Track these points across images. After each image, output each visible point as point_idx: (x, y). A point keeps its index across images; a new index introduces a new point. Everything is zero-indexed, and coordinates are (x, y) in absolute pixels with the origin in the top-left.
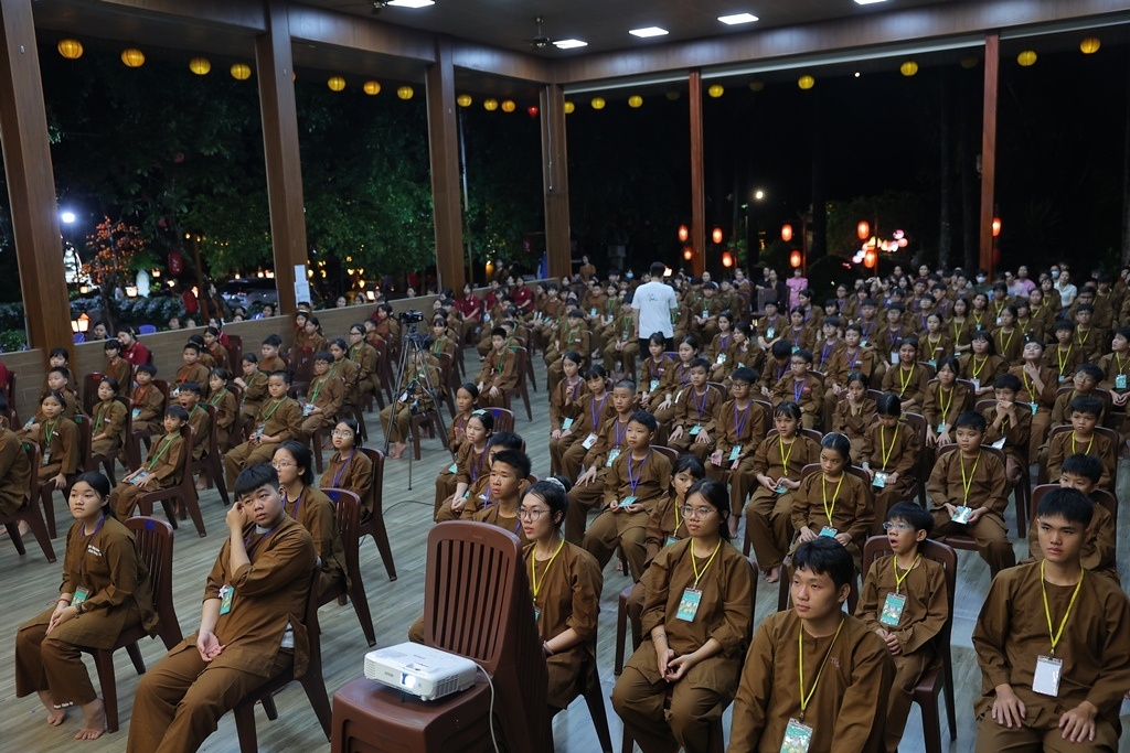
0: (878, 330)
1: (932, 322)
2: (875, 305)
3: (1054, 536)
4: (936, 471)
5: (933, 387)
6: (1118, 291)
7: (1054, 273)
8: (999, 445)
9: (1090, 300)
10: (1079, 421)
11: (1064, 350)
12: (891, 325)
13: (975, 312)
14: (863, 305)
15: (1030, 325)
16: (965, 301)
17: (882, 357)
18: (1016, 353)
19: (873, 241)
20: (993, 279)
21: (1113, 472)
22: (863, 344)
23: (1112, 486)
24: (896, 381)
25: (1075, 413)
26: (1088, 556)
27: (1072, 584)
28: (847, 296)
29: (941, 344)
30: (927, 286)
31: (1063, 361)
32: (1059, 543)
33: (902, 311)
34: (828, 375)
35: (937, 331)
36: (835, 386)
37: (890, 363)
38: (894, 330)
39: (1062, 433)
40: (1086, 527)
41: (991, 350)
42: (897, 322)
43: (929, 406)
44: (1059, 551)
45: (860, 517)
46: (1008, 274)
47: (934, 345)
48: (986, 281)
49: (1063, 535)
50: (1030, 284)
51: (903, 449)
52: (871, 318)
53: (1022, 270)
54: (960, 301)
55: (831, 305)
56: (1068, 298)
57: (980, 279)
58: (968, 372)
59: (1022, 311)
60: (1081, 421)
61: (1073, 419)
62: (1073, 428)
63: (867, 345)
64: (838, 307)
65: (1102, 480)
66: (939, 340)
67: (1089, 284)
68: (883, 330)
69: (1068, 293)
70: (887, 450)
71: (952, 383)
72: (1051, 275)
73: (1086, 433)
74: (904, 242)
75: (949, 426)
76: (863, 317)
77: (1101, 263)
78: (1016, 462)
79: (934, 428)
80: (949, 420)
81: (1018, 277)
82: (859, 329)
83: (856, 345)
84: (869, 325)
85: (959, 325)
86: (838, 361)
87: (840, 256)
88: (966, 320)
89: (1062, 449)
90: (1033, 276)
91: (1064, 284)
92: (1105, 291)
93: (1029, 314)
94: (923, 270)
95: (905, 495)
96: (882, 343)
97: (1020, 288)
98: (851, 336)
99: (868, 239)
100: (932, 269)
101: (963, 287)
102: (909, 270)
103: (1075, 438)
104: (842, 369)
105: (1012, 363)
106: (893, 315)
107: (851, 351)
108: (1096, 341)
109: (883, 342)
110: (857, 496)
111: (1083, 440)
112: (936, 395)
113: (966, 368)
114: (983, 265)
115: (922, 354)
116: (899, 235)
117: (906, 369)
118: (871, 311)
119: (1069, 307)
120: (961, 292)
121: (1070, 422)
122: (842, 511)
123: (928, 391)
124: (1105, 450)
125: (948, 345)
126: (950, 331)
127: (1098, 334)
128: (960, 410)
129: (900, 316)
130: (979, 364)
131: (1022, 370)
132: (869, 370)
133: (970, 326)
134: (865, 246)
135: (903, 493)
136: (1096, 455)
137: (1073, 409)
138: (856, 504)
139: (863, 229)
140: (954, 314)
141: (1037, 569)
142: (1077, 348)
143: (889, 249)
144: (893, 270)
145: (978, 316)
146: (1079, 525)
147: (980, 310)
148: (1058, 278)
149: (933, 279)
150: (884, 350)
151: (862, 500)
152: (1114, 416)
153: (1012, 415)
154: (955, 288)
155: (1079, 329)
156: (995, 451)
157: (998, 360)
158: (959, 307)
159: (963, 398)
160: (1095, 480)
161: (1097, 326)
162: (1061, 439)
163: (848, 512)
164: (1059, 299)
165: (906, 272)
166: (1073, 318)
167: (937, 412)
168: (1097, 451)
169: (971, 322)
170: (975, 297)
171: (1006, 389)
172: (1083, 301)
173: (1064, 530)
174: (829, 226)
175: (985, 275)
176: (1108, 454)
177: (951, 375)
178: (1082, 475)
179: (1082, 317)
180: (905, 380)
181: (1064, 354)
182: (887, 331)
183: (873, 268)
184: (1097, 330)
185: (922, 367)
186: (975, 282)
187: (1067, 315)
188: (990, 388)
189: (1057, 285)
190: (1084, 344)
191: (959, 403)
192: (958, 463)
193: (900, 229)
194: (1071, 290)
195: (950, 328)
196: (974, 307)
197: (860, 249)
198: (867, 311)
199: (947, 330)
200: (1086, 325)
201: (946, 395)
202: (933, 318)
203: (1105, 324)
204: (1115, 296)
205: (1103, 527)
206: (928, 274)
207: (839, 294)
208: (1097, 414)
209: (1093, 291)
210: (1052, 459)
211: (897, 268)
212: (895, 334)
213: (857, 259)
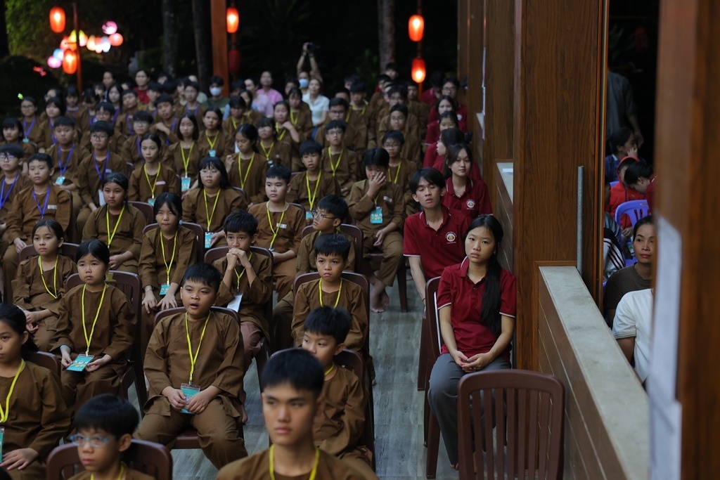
0: (79, 161)
1: (148, 148)
2: (72, 124)
3: (281, 412)
4: (154, 342)
5: (150, 234)
6: (375, 104)
7: (303, 82)
8: (235, 306)
9: (342, 115)
10: (326, 266)
11: (313, 179)
12: (96, 152)
13: (207, 133)
14: (56, 125)
15: (276, 151)
16: (193, 119)
17: (87, 198)
18: (257, 187)
19: (73, 38)
20: (231, 90)
21: (365, 328)
22: (60, 180)
23: (364, 345)
24: (101, 230)
25: (320, 256)
26: (336, 435)
27: (305, 471)
28: (37, 114)
29: (162, 177)
30: (145, 100)
31: (312, 193)
32: (286, 420)
33: (110, 133)
34: (8, 227)
35: (154, 161)
36: (18, 241)
37: (97, 205)
38: (100, 159)
39: (306, 284)
40: (317, 396)
41: (225, 182)
42: (103, 149)
43: (147, 261)
44: (288, 430)
45: (47, 423)
46: (248, 82)
47: (153, 178)
48: (222, 93)
49: (291, 409)
50: (275, 95)
51: (113, 321)
52: (68, 144)
53: (266, 77)
54: (186, 120)
55: (12, 127)
56: (320, 114)
57: (215, 90)
58: (198, 212)
59: (264, 131)
60: (327, 265)
61: (318, 264)
62: (318, 276)
63: (66, 182)
64: (21, 129)
65: (351, 338)
66: (158, 171)
67: (340, 95)
68: (85, 160)
69: (319, 107)
70: (89, 325)
71: (175, 228)
72: (298, 84)
73: (334, 281)
74: (118, 39)
75: (174, 285)
76: (57, 143)
77: (358, 69)
78: (256, 326)
79: (156, 290)
80: (175, 276)
81: (261, 87)
82: (49, 160)
83: (48, 181)
84: (67, 154)
85: (187, 151)
86: (21, 206)
87: (30, 56)
88: (196, 143)
89: (308, 303)
90: (278, 85)
91: (314, 96)
92: (360, 104)
93: (274, 136)
94: (141, 78)
95: (116, 384)
96: (85, 178)
97: (265, 101)
98: (36, 170)
99: (66, 33)
100: (153, 78)
101: (193, 101)
102: (123, 76)
103: (323, 287)
104: (27, 217)
105: (254, 198)
106: (97, 140)
107: (39, 192)
108: (350, 168)
109: (87, 176)
110: (42, 394)
111: (330, 290)
112: (155, 245)
113: (194, 207)
114: (217, 72)
115: (138, 192)
116: (111, 29)
117: (113, 213)
118: (68, 134)
119: (320, 125)
120: (192, 108)
121: (316, 270)
122: (21, 419)
123: (145, 241)
124: (356, 300)
125: (173, 178)
126: (177, 160)
127: (351, 158)
128: (187, 263)
129: (107, 141)
130: (211, 201)
131: (265, 207)
132: (68, 218)
133: (201, 152)
134: (64, 44)
135: (113, 382)
136: (345, 309)
137: (317, 252)
138: (41, 405)
139: (57, 17)
140: (181, 137)
141: (264, 460)
142: (328, 177)
143: (99, 50)
144: (102, 78)
145: (212, 138)
146: (308, 394)
147: (213, 130)
148: (306, 88)
149: (154, 89)
150: (89, 188)
151: (51, 400)
152: (369, 259)
153: (248, 266)
154: (183, 103)
155: (331, 152)
156: (231, 313)
157: (232, 194)
158: (186, 128)
159: (191, 246)
160: (340, 339)
161: (351, 147)
162: (306, 290)
163: (30, 419)
164: (310, 115)
165: (119, 79)
166: (324, 139)
167: (158, 268)
168: (346, 303)
169: (202, 146)
170: (204, 114)
171: (241, 233)
172: (334, 117)
173: (291, 402)
174: (8, 13)
175: (220, 84)
176: (359, 304)
177: (172, 217)
178: (325, 333)
179: (333, 136)
180: (112, 228)
181: (313, 184)
182: (91, 161)
183: (74, 75)
184: (351, 153)
185: (135, 210)
186: (209, 95)
187: (317, 134)
188: (222, 232)
189: (306, 98)
190: (337, 171)
191: (185, 254)
192: (182, 327)
193: (112, 20)
194: (323, 102)
195: (176, 155)
196: (204, 128)
197: (58, 46)
198: (62, 134)
199: (171, 157)
200: (338, 146)
201: (169, 244)
202: (148, 142)
203: (361, 145)
204: (371, 109)
205: (350, 397)
206: (147, 83)
207: (24, 110)
208: (345, 256)
209: (345, 104)
210: (298, 317)
211: (107, 75)
212: (103, 165)
213: (54, 62)
